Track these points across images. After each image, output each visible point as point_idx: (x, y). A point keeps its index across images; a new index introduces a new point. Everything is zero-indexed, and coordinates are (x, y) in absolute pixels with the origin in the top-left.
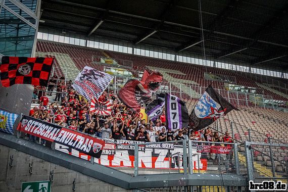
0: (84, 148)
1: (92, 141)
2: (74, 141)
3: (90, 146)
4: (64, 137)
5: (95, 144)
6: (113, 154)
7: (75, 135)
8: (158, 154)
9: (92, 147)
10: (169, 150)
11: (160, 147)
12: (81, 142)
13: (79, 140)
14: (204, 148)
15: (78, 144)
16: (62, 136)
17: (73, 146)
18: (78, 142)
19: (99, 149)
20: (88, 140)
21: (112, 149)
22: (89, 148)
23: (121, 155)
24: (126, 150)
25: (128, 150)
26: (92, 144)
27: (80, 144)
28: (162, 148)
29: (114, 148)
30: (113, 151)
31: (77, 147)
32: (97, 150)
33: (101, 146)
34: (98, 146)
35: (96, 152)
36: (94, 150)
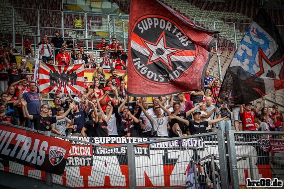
1: (45, 144)
3: (43, 153)
5: (53, 148)
6: (89, 164)
8: (175, 160)
9: (47, 155)
10: (195, 150)
11: (177, 146)
12: (26, 148)
13: (22, 143)
15: (21, 151)
17: (12, 155)
18: (19, 148)
19: (60, 158)
20: (37, 141)
21: (86, 155)
22: (41, 157)
23: (106, 165)
24: (113, 155)
25: (118, 155)
26: (46, 149)
27: (24, 151)
28: (182, 149)
29: (89, 154)
30: (87, 159)
31: (18, 157)
32: (58, 160)
33: (64, 152)
34: (59, 152)
35: (55, 163)
36: (51, 159)
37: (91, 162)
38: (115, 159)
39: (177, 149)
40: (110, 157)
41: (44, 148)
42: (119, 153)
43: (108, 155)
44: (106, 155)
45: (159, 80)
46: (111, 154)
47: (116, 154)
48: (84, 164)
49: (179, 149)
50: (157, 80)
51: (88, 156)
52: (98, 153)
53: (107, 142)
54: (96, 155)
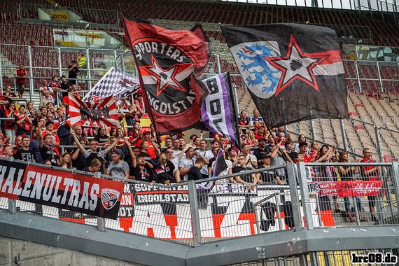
0: (84, 202)
1: (96, 187)
2: (61, 193)
3: (95, 197)
4: (38, 186)
5: (105, 191)
6: (130, 215)
7: (60, 178)
8: (226, 208)
9: (99, 199)
10: (247, 196)
11: (226, 192)
12: (75, 192)
13: (71, 188)
14: (322, 186)
15: (72, 197)
16: (32, 186)
17: (63, 202)
18: (69, 193)
19: (114, 201)
20: (87, 184)
21: (127, 204)
22: (93, 201)
23: (149, 215)
24: (157, 203)
25: (162, 204)
26: (97, 192)
27: (75, 196)
28: (232, 195)
29: (130, 204)
30: (128, 209)
31: (70, 203)
32: (111, 203)
33: (118, 194)
34: (112, 195)
35: (109, 207)
36: (104, 203)
37: (133, 212)
38: (158, 208)
39: (226, 195)
40: (153, 206)
41: (95, 191)
42: (163, 201)
43: (151, 203)
44: (149, 203)
45: (175, 112)
46: (154, 203)
47: (159, 203)
48: (125, 215)
49: (229, 195)
50: (173, 113)
51: (129, 206)
52: (140, 201)
53: (149, 189)
54: (138, 204)
